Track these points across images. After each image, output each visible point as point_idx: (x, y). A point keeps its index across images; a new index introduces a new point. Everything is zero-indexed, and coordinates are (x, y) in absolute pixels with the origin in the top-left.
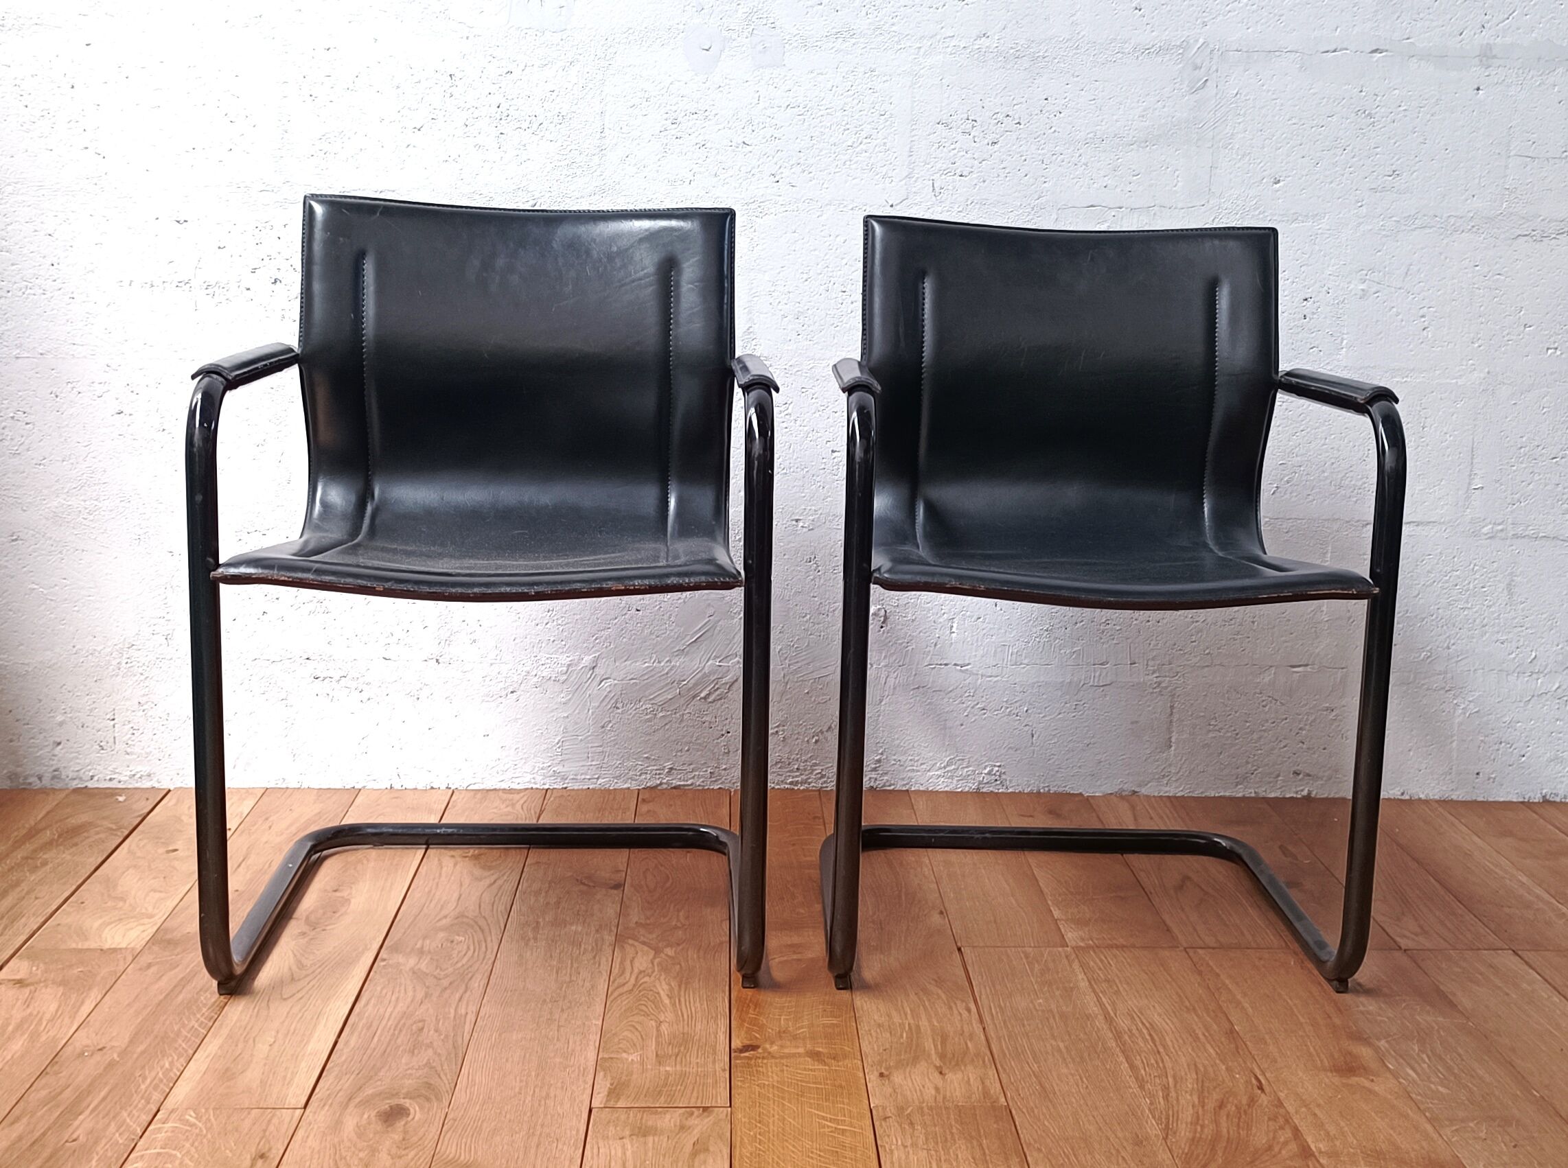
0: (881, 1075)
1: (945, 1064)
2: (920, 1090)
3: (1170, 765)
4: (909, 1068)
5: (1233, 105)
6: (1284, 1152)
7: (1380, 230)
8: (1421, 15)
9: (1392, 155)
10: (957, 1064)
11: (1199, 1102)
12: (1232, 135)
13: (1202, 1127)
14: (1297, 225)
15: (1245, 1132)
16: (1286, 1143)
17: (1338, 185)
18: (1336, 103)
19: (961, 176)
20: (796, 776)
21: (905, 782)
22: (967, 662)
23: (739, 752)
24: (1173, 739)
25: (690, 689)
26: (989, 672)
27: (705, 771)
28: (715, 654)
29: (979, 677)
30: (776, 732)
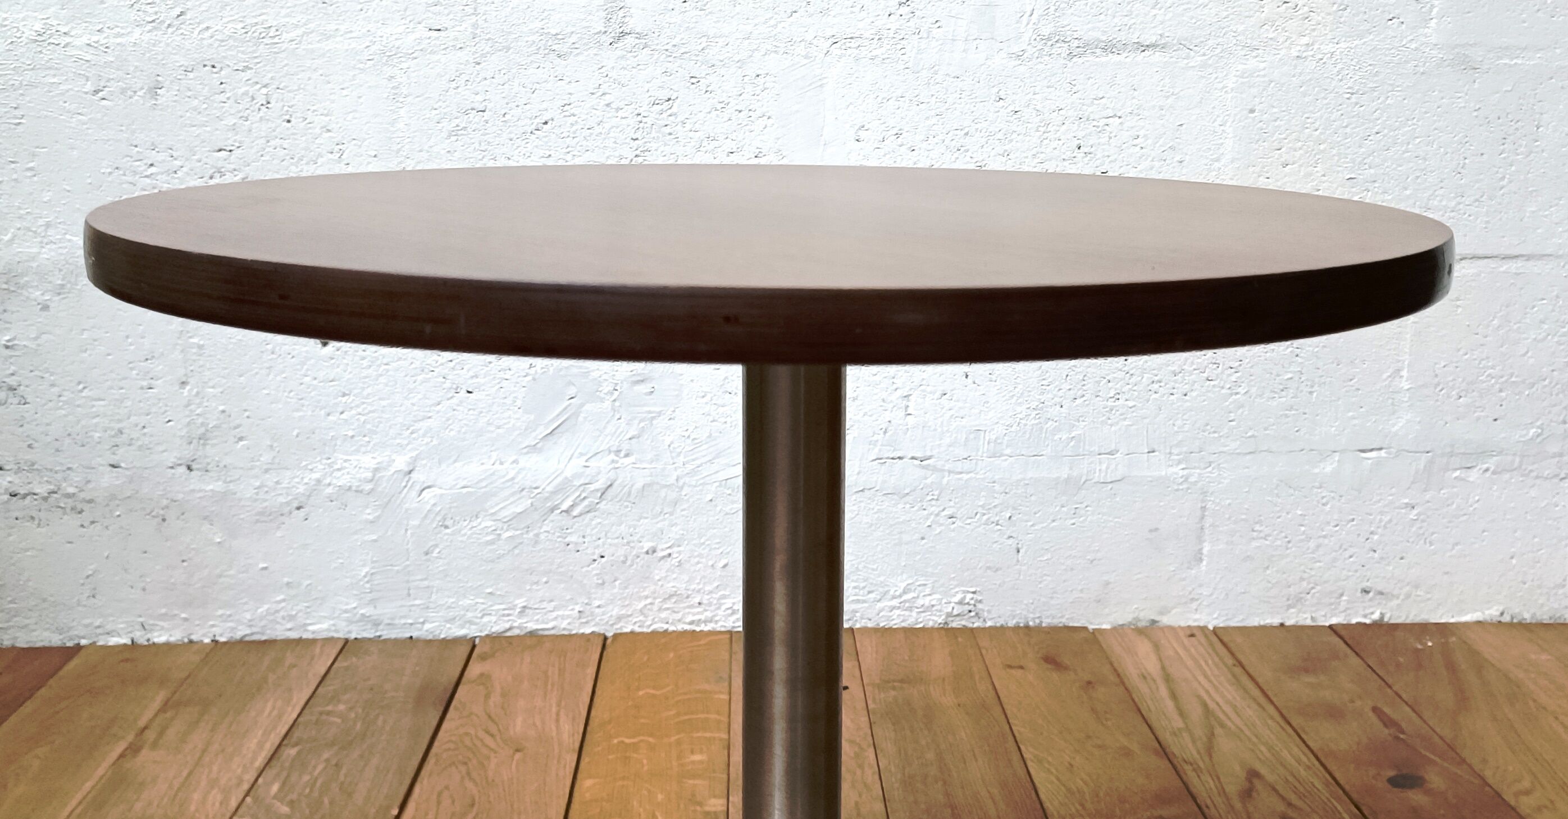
3: (1201, 586)
22: (928, 455)
23: (617, 583)
24: (1205, 551)
25: (547, 499)
26: (959, 466)
27: (573, 610)
28: (579, 451)
29: (947, 474)
30: (670, 555)
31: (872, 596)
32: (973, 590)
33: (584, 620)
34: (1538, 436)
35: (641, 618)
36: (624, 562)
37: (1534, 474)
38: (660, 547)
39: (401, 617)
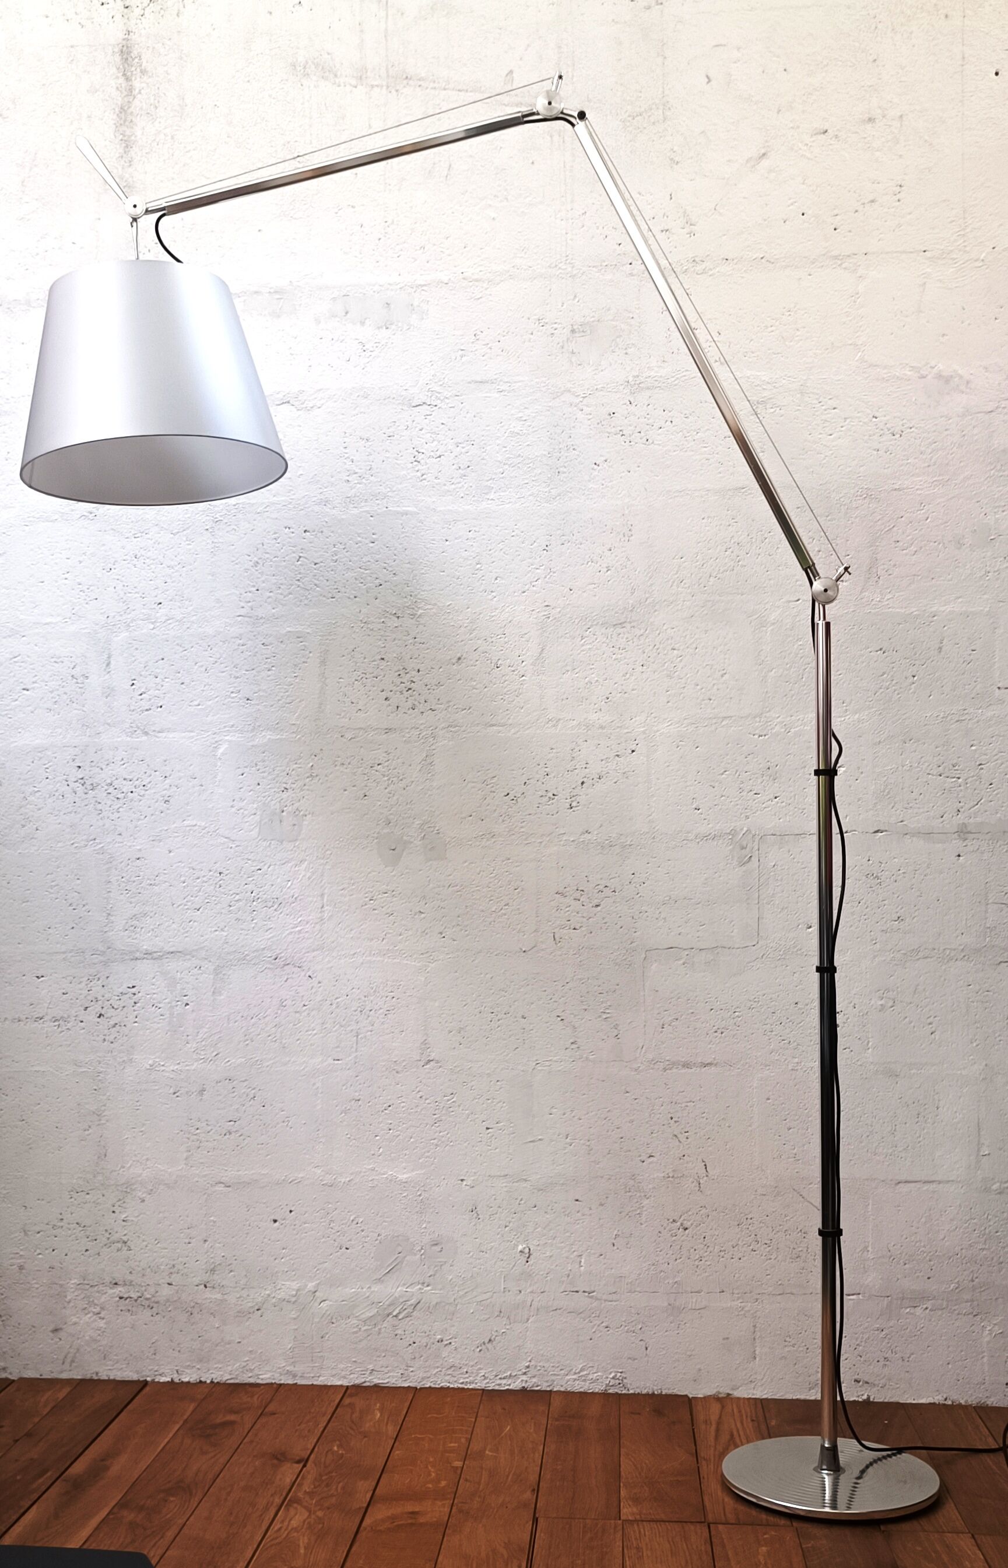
3: (756, 1373)
7: (891, 960)
8: (911, 805)
12: (773, 894)
19: (574, 929)
20: (467, 1378)
21: (549, 1384)
22: (593, 1289)
23: (422, 1358)
24: (757, 1352)
25: (385, 1309)
26: (610, 1297)
27: (398, 1373)
28: (403, 1282)
29: (603, 1302)
30: (450, 1343)
31: (563, 1372)
32: (620, 1371)
33: (404, 1379)
34: (956, 1288)
35: (435, 1379)
36: (426, 1346)
37: (956, 1312)
38: (446, 1338)
39: (307, 1373)
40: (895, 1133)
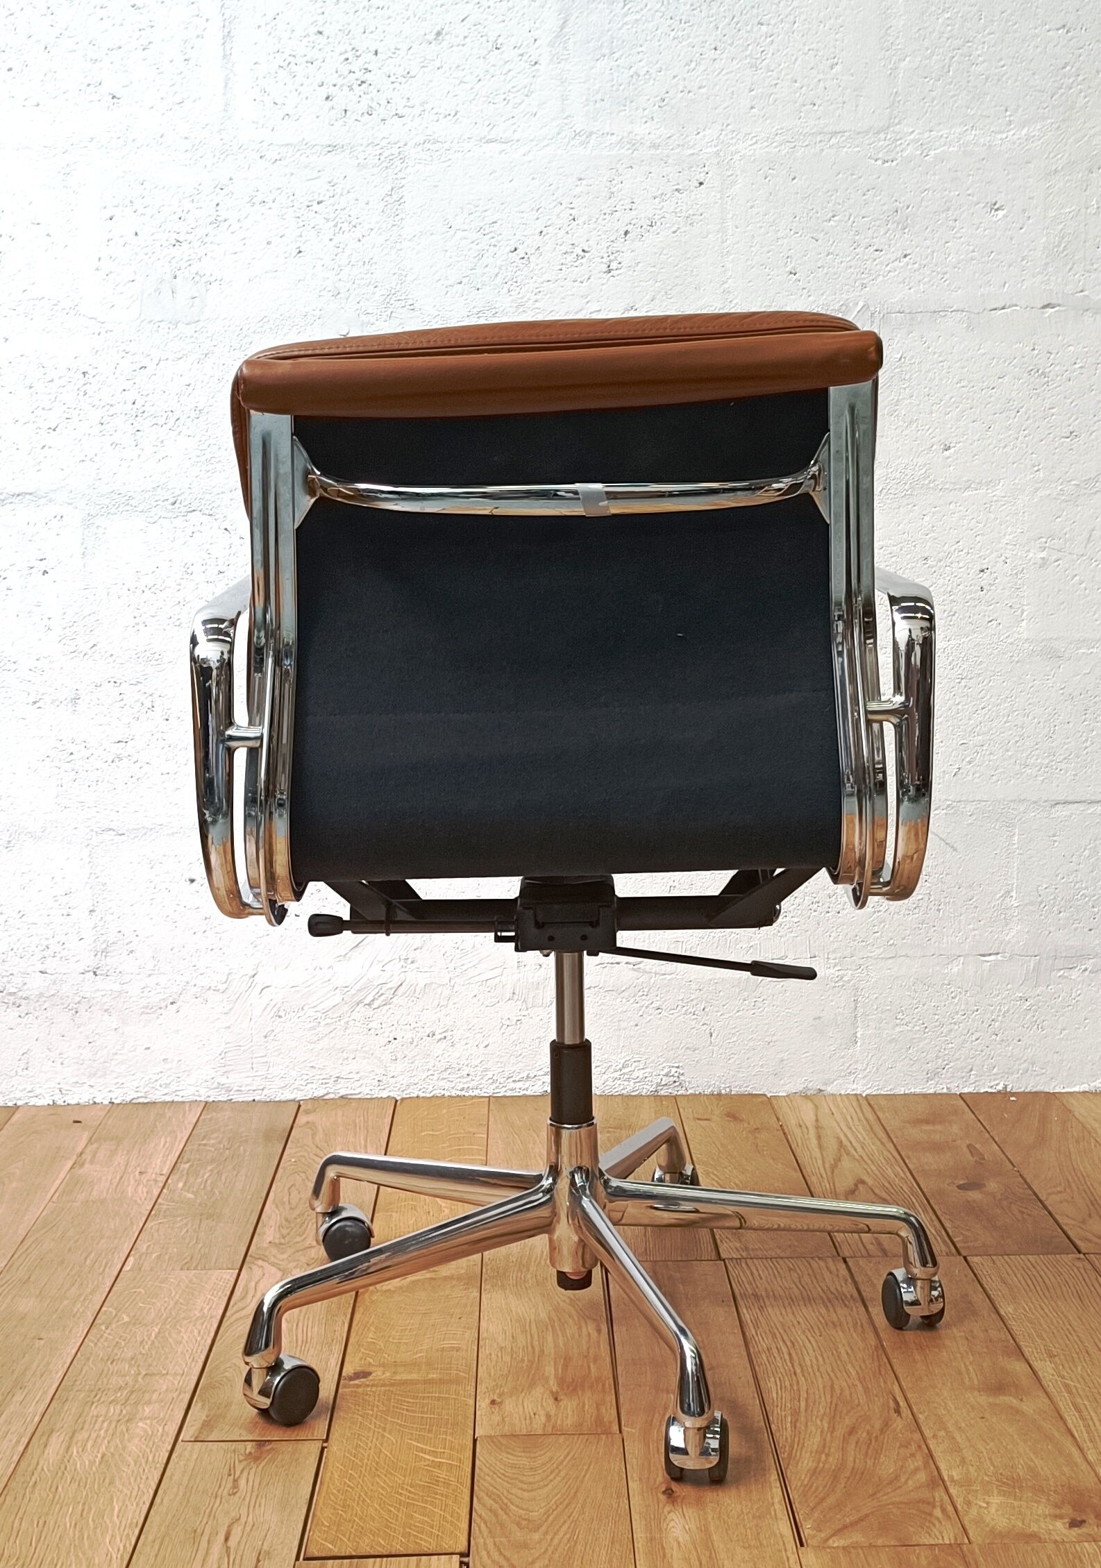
0: (493, 1402)
1: (562, 1389)
2: (530, 1417)
3: (857, 1062)
4: (523, 1394)
5: (897, 370)
6: (910, 1482)
7: (1059, 494)
9: (1069, 415)
10: (575, 1389)
11: (828, 1428)
13: (827, 1455)
14: (970, 493)
15: (873, 1461)
16: (917, 1470)
17: (1012, 449)
18: (1007, 363)
20: (466, 1082)
23: (408, 1058)
24: (858, 1035)
25: (354, 995)
26: (663, 969)
27: (373, 1080)
29: (655, 977)
30: (445, 1037)
32: (677, 1065)
33: (382, 1087)
35: (425, 1085)
36: (411, 1043)
38: (436, 1034)
39: (247, 1085)
40: (1054, 737)
